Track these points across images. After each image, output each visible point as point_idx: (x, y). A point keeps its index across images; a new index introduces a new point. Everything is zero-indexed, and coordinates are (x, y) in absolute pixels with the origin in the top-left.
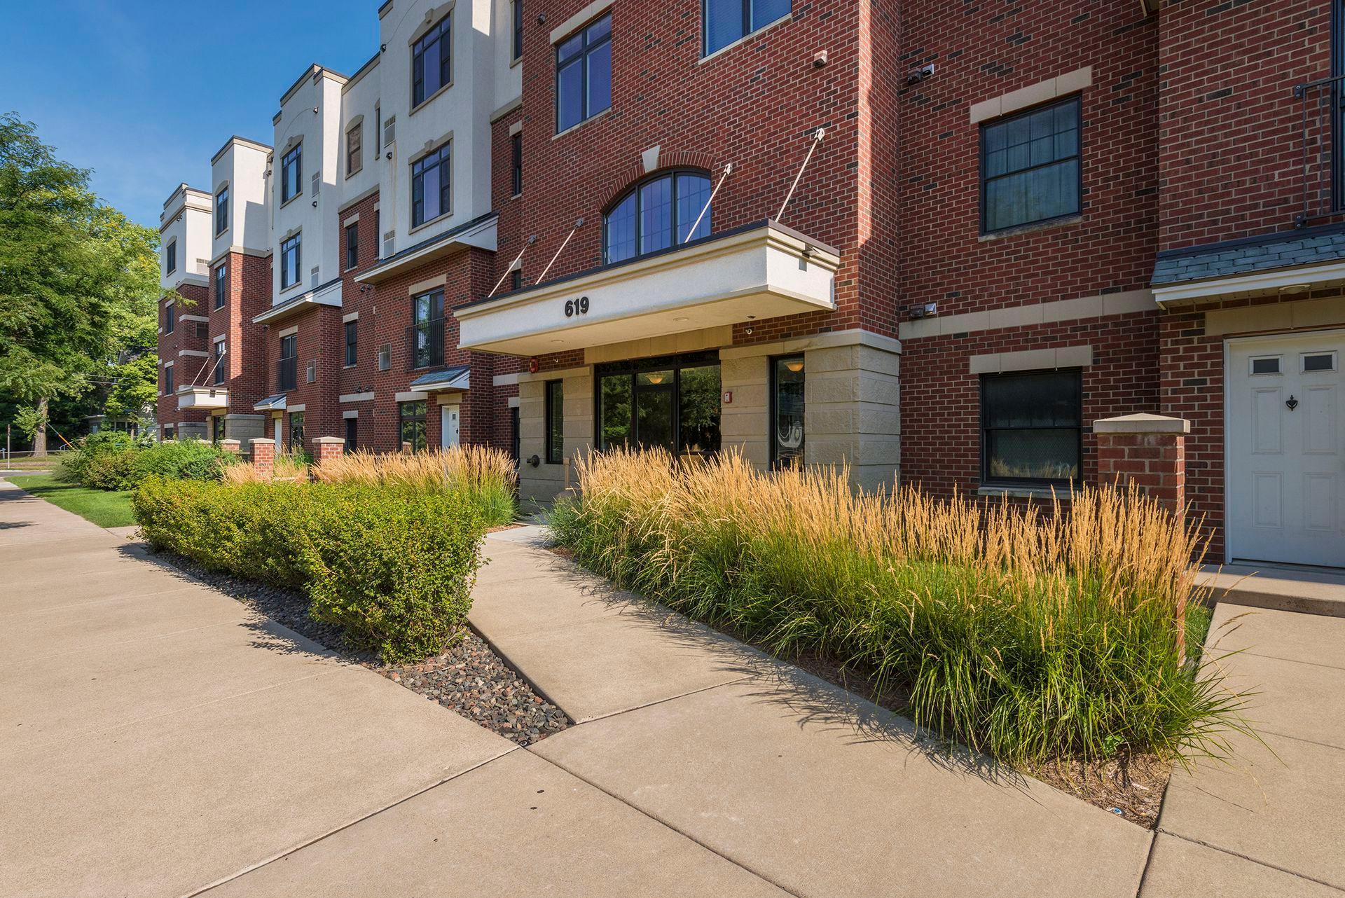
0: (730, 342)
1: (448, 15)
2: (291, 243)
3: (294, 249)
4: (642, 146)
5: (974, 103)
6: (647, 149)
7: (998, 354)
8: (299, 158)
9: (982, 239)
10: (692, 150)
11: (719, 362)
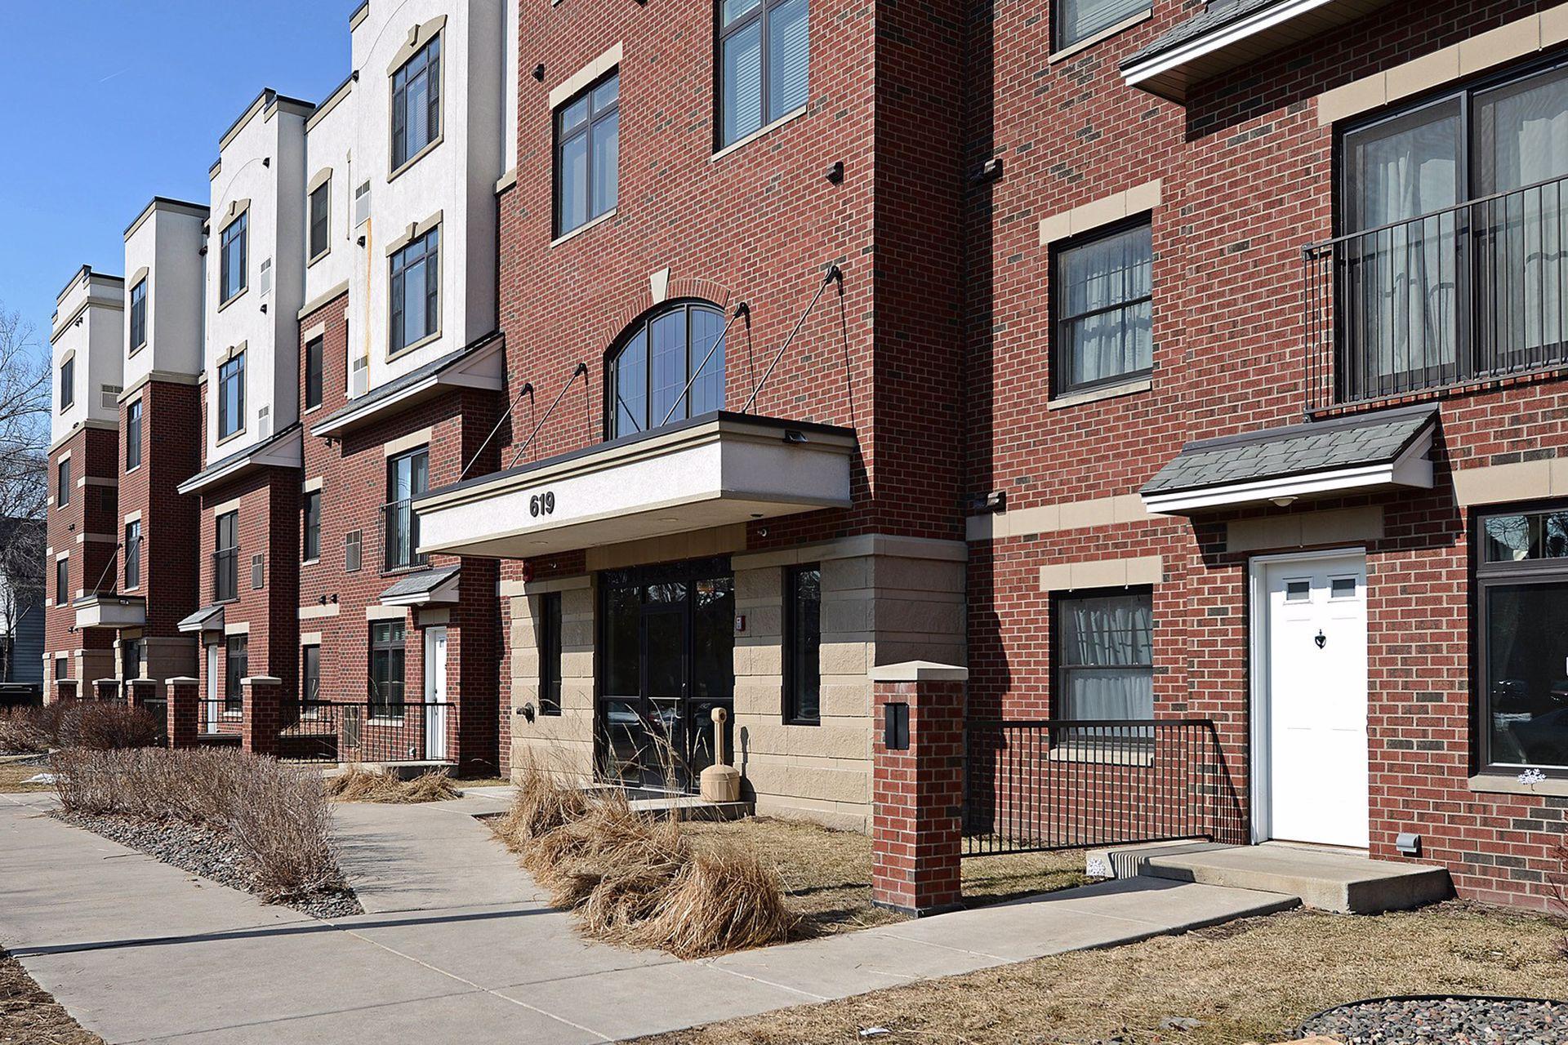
0: (744, 546)
1: (437, 35)
2: (233, 367)
3: (237, 377)
4: (650, 267)
5: (1045, 216)
6: (656, 271)
7: (1069, 564)
8: (243, 235)
9: (1052, 405)
10: (704, 277)
11: (731, 574)
